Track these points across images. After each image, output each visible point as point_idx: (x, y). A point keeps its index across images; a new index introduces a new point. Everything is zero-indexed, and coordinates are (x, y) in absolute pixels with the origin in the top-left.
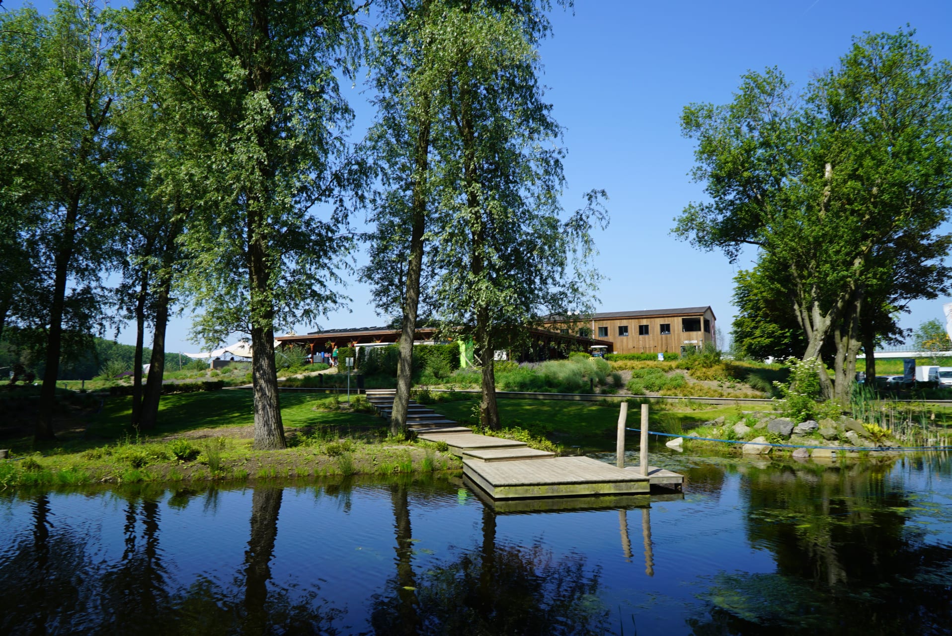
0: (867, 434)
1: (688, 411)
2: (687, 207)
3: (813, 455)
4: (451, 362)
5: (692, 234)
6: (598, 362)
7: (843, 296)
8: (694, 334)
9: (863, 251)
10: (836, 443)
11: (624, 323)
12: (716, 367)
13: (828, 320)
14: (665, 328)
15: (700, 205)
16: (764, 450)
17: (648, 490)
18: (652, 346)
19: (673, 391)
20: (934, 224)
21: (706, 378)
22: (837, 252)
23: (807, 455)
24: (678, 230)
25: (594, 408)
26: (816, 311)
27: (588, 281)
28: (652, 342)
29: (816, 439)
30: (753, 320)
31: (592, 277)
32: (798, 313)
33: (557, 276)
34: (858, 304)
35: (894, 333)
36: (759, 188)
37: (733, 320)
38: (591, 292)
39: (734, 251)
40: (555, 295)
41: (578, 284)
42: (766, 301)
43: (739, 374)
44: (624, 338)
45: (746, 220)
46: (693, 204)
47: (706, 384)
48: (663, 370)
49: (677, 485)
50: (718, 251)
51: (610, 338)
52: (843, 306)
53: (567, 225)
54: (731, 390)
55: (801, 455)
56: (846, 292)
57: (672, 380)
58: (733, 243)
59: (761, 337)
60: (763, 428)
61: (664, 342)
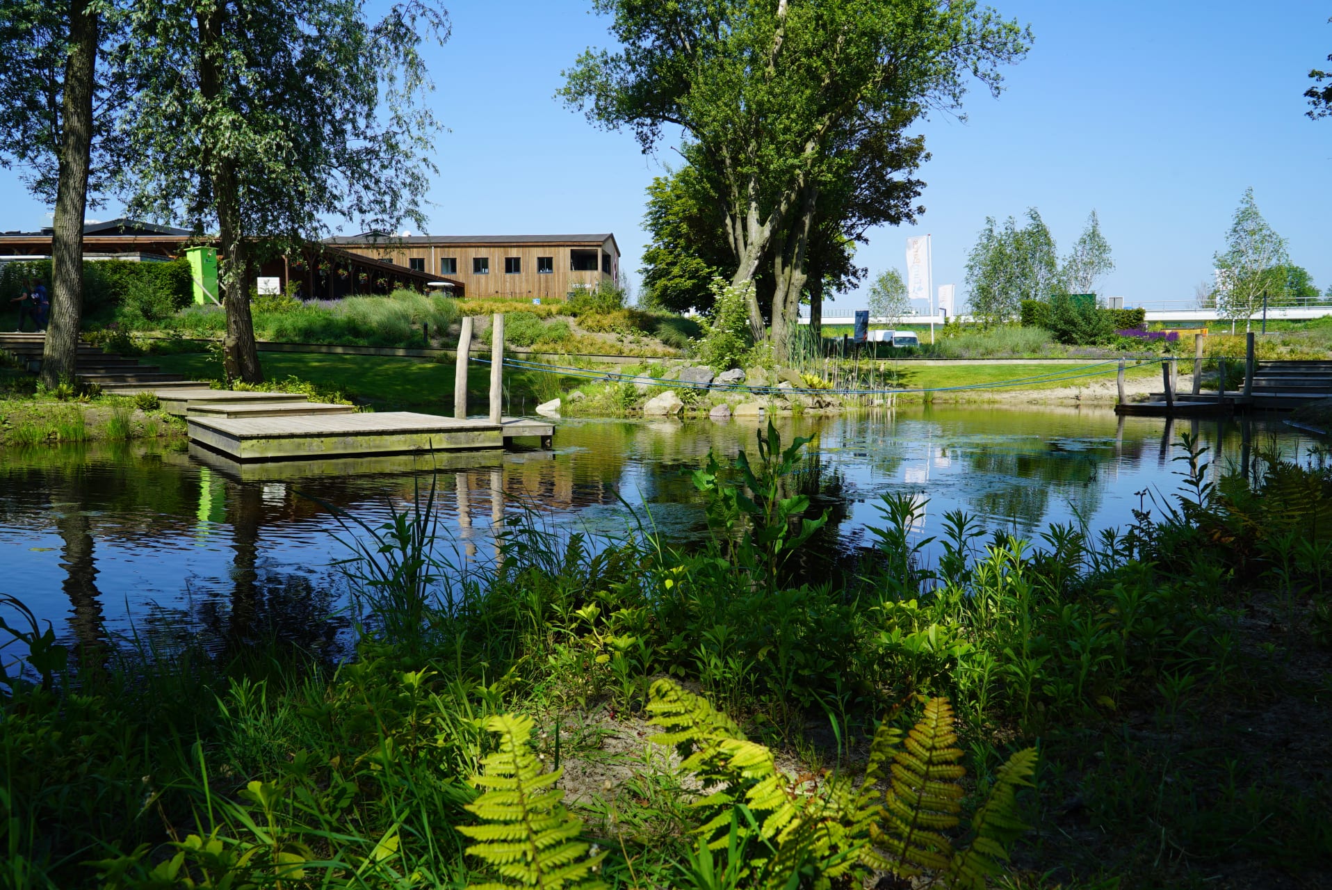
0: (804, 386)
1: (572, 372)
2: (583, 55)
3: (735, 413)
4: (175, 292)
5: (589, 102)
6: (437, 302)
7: (788, 196)
8: (587, 274)
9: (818, 131)
10: (766, 397)
11: (483, 253)
12: (615, 314)
13: (767, 230)
14: (545, 264)
15: (604, 54)
16: (673, 409)
17: (500, 444)
18: (524, 290)
19: (552, 345)
20: (906, 121)
21: (601, 329)
22: (787, 130)
23: (728, 413)
24: (567, 91)
25: (429, 365)
26: (753, 216)
27: (415, 132)
28: (524, 285)
29: (741, 392)
30: (671, 253)
31: (420, 125)
32: (730, 230)
33: (362, 123)
34: (807, 220)
35: (846, 274)
36: (689, 33)
37: (643, 252)
38: (419, 152)
39: (649, 134)
40: (358, 152)
41: (398, 137)
42: (689, 219)
43: (647, 325)
44: (482, 277)
45: (668, 82)
46: (592, 52)
47: (600, 337)
48: (539, 316)
49: (544, 438)
50: (627, 132)
51: (460, 277)
52: (787, 211)
53: (378, 31)
54: (633, 346)
55: (721, 413)
56: (792, 189)
57: (550, 329)
58: (648, 121)
59: (681, 276)
60: (672, 381)
61: (543, 285)
